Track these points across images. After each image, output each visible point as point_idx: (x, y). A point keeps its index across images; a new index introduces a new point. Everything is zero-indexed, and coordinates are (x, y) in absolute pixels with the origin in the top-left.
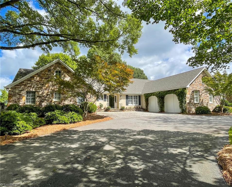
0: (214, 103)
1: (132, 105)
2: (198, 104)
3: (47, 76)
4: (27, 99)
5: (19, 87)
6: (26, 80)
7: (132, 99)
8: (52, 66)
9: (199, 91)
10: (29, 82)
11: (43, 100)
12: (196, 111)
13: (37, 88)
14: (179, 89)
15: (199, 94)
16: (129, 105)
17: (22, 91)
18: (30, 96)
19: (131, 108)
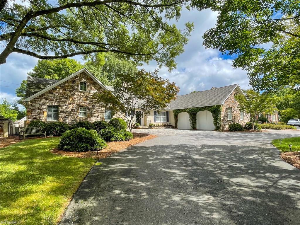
0: (244, 120)
1: (160, 122)
2: (231, 121)
3: (71, 88)
4: (48, 114)
5: (39, 100)
6: (47, 92)
7: (160, 116)
8: (77, 76)
9: (232, 108)
10: (51, 95)
11: (67, 115)
12: (230, 127)
13: (60, 101)
14: (213, 106)
15: (232, 111)
16: (157, 121)
17: (43, 104)
18: (51, 112)
19: (159, 125)
